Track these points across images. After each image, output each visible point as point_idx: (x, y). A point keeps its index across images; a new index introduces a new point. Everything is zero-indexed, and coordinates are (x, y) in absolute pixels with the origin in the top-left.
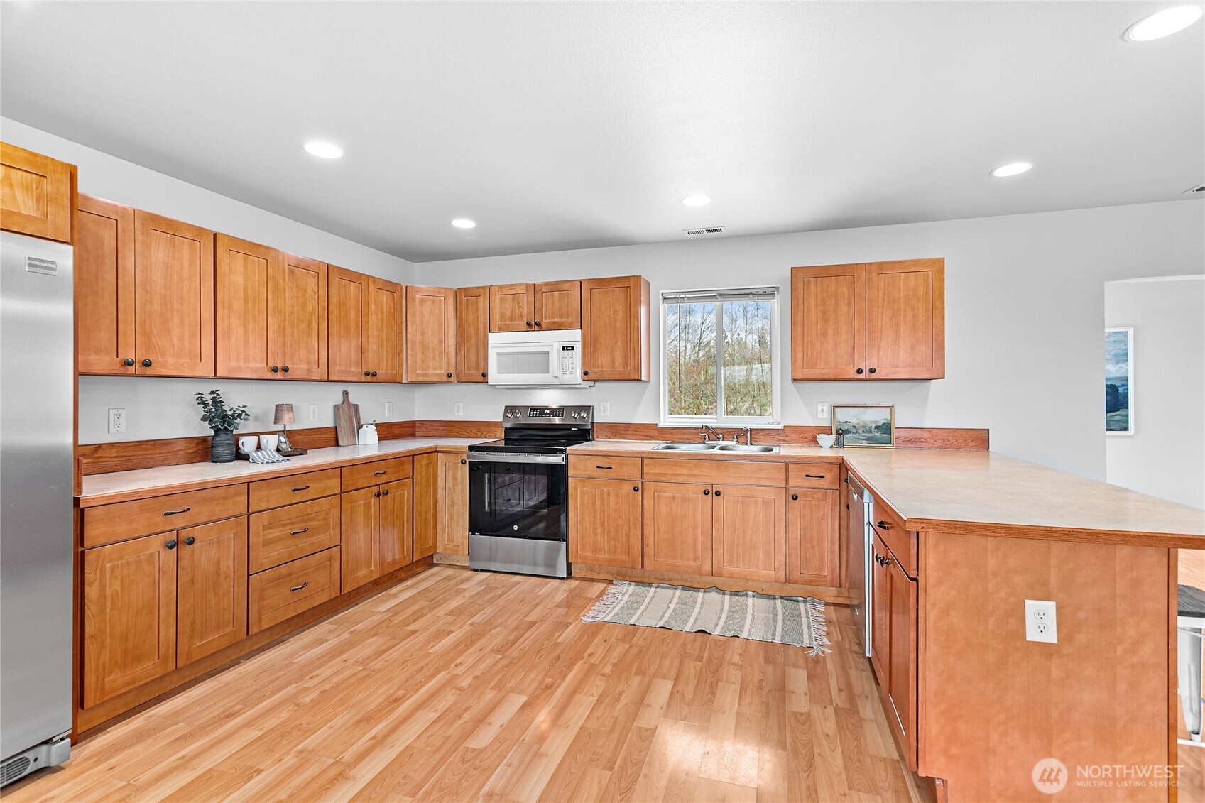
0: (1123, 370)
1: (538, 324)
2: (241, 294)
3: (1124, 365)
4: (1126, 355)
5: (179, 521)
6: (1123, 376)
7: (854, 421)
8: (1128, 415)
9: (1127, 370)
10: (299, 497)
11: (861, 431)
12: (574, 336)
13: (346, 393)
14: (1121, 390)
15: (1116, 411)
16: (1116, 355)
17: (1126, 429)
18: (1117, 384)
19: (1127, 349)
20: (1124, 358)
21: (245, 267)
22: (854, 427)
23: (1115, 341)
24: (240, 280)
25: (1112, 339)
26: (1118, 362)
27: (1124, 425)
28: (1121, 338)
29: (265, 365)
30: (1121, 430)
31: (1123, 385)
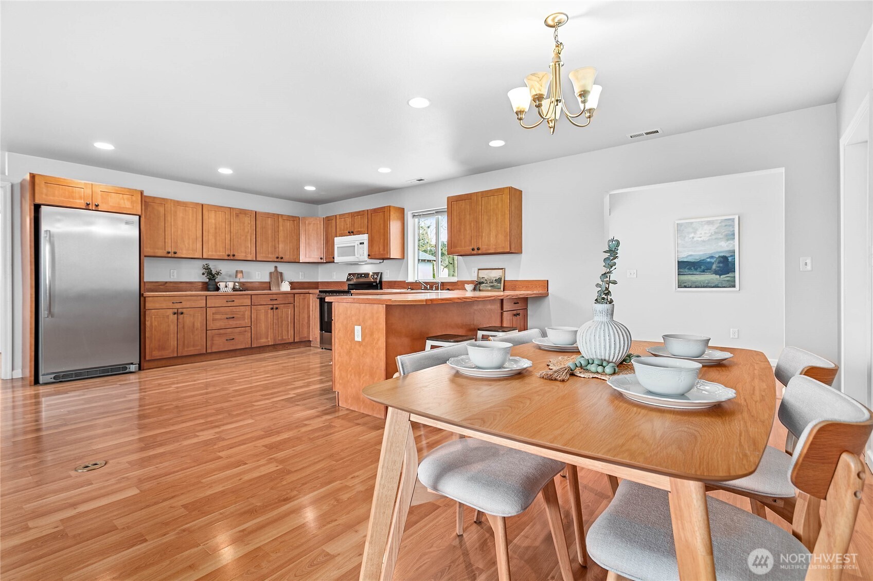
0: (731, 246)
1: (352, 232)
2: (214, 226)
3: (732, 242)
4: (734, 235)
5: (178, 306)
6: (731, 249)
7: (486, 277)
8: (735, 277)
9: (734, 245)
10: (230, 304)
11: (488, 282)
12: (365, 238)
13: (276, 267)
14: (730, 259)
15: (726, 274)
16: (726, 235)
17: (734, 286)
18: (727, 255)
19: (734, 231)
20: (732, 237)
21: (215, 216)
22: (486, 280)
23: (726, 226)
24: (213, 221)
25: (724, 224)
26: (728, 240)
27: (733, 284)
28: (730, 223)
29: (224, 254)
30: (730, 287)
31: (731, 256)
